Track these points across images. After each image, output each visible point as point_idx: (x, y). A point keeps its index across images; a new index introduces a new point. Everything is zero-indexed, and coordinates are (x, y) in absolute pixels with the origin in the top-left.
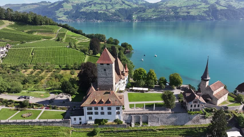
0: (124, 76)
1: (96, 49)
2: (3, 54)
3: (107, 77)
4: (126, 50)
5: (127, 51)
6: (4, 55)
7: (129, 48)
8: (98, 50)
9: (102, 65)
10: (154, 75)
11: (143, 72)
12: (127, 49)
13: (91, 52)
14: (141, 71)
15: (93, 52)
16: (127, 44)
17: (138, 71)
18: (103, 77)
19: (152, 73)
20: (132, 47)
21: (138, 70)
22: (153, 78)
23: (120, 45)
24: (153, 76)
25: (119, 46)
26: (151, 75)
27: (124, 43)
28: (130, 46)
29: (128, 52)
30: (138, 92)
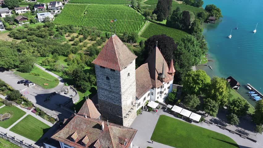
0: (162, 82)
1: (162, 13)
2: (58, 10)
3: (111, 91)
4: (209, 16)
5: (211, 18)
6: (59, 12)
7: (216, 14)
8: (164, 15)
9: (102, 69)
10: (223, 91)
11: (202, 81)
12: (212, 16)
13: (154, 17)
14: (198, 79)
15: (157, 17)
16: (215, 7)
17: (193, 78)
18: (106, 90)
19: (219, 88)
20: (221, 12)
21: (193, 75)
22: (220, 97)
23: (204, 8)
24: (221, 94)
25: (202, 9)
26: (217, 90)
27: (210, 6)
28: (218, 10)
29: (212, 20)
30: (181, 118)
